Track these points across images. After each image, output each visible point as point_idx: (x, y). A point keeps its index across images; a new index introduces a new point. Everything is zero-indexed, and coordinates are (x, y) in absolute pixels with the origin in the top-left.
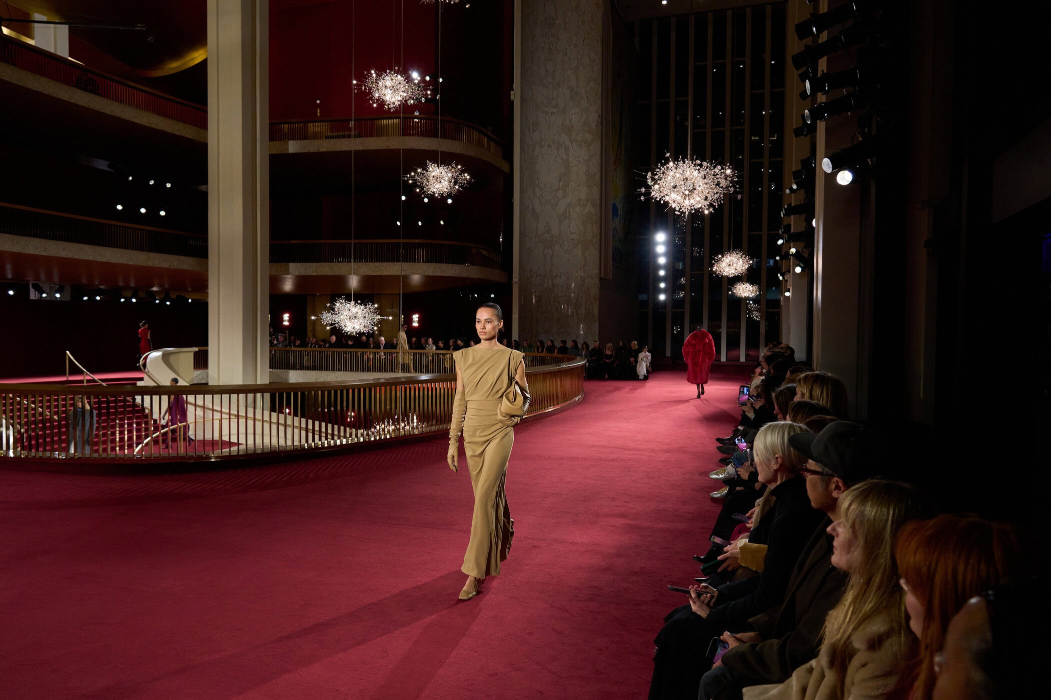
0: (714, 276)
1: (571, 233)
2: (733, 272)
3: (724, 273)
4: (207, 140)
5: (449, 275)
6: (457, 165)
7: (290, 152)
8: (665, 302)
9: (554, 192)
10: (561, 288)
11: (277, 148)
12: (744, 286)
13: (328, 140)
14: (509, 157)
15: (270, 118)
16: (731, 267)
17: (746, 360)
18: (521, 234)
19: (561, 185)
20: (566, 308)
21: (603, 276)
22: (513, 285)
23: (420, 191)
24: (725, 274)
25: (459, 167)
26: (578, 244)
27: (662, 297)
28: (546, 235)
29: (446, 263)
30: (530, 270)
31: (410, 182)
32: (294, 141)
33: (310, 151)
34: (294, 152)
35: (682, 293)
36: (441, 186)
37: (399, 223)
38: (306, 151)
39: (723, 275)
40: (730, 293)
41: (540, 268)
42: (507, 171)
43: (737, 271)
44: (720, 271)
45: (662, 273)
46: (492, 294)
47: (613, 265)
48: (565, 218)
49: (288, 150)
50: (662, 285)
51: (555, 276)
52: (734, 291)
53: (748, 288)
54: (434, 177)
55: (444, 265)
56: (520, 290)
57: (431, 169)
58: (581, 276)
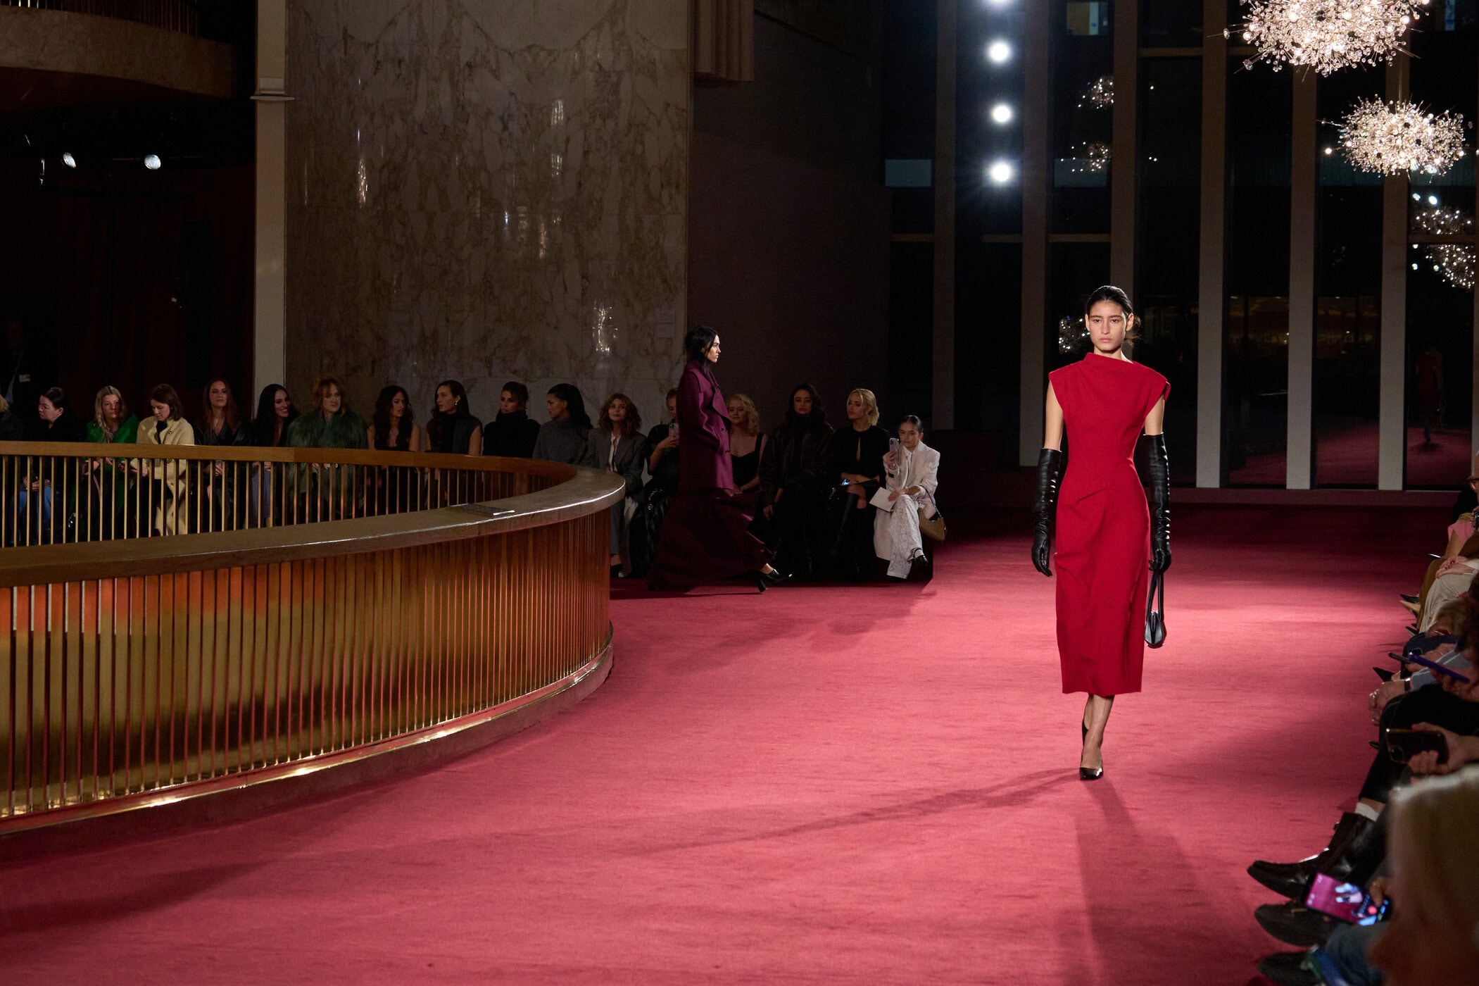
0: (1248, 65)
2: (1341, 48)
3: (1298, 52)
8: (1014, 195)
10: (499, 127)
12: (1395, 119)
16: (1331, 27)
17: (1406, 485)
20: (524, 224)
21: (706, 67)
22: (261, 110)
24: (1300, 57)
27: (1001, 173)
30: (346, 35)
35: (1099, 156)
39: (1293, 61)
40: (1328, 151)
41: (392, 24)
43: (1357, 44)
44: (1278, 45)
45: (999, 52)
46: (151, 153)
47: (756, 12)
50: (1002, 114)
51: (469, 65)
52: (1349, 144)
53: (1413, 131)
56: (295, 137)
58: (597, 68)
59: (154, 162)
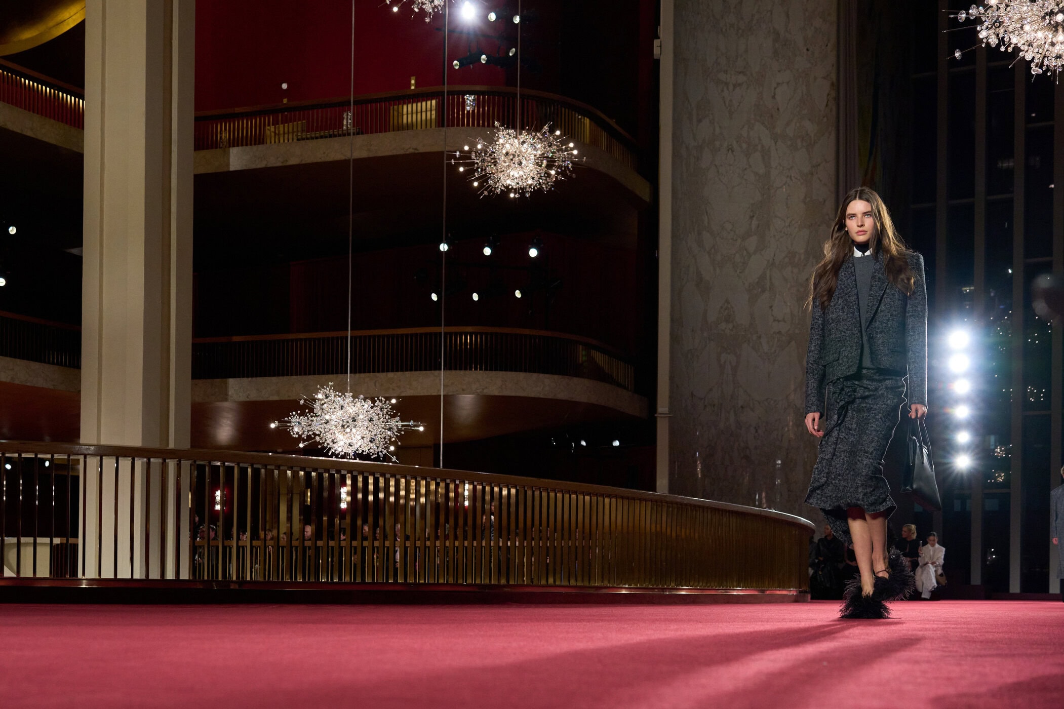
1: (774, 320)
4: (82, 148)
5: (533, 395)
6: (552, 131)
7: (232, 169)
9: (739, 241)
10: (754, 431)
11: (210, 162)
13: (303, 142)
14: (650, 171)
15: (197, 108)
18: (676, 321)
19: (753, 227)
22: (659, 420)
23: (481, 186)
25: (558, 133)
26: (789, 343)
27: (962, 462)
28: (723, 326)
29: (525, 371)
30: (692, 394)
31: (461, 169)
32: (240, 148)
33: (270, 165)
34: (239, 169)
36: (521, 173)
37: (434, 297)
38: (261, 165)
41: (711, 390)
42: (646, 197)
46: (615, 440)
48: (763, 291)
49: (228, 165)
50: (963, 438)
51: (742, 407)
54: (507, 154)
55: (522, 375)
56: (672, 433)
57: (501, 141)
58: (794, 407)
59: (616, 443)
